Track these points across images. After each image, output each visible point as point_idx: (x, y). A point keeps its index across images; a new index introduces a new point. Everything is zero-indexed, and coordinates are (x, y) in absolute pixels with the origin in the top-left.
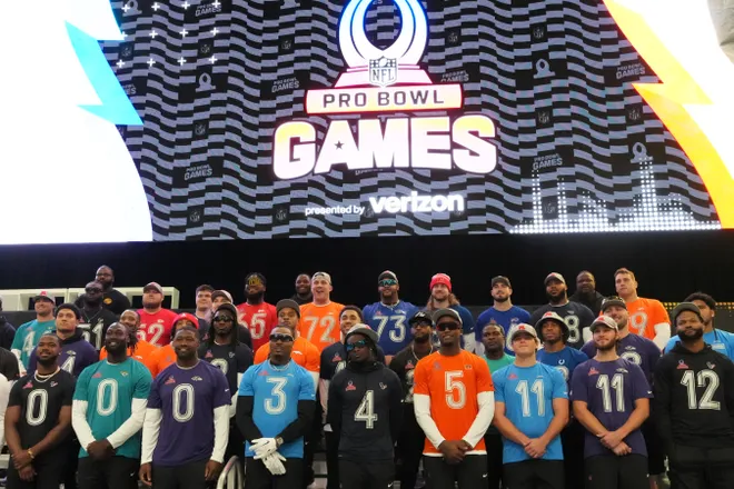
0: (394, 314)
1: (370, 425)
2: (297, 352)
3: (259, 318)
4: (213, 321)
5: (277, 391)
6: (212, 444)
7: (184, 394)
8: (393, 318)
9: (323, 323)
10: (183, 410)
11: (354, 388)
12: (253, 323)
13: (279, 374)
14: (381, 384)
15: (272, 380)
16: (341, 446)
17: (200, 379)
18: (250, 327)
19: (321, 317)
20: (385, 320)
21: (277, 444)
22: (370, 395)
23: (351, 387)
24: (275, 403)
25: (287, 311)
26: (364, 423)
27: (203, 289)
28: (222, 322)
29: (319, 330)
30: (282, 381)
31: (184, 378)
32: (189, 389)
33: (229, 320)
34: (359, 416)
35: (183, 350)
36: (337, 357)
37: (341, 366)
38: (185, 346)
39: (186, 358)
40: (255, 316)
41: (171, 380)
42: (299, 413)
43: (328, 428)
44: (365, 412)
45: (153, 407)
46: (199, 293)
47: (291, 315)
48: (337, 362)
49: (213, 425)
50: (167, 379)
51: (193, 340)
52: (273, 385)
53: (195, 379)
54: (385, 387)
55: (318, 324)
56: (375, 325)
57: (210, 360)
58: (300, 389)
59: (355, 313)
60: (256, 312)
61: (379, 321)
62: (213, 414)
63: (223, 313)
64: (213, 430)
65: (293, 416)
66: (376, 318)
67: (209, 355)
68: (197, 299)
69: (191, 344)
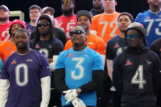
0: (158, 18)
1: (141, 86)
2: (90, 43)
3: (71, 25)
4: (37, 26)
5: (78, 66)
6: (40, 100)
7: (22, 70)
8: (157, 20)
9: (111, 25)
10: (22, 80)
11: (131, 64)
12: (68, 29)
13: (79, 56)
14: (147, 61)
15: (75, 59)
16: (123, 99)
17: (32, 61)
18: (66, 31)
19: (110, 22)
20: (152, 21)
21: (77, 92)
22: (141, 68)
23: (129, 63)
24: (77, 73)
25: (83, 18)
26: (137, 85)
27: (33, 8)
28: (43, 27)
29: (109, 30)
30: (81, 60)
31: (21, 60)
32: (25, 67)
33: (47, 25)
34: (134, 81)
35: (20, 44)
36: (117, 45)
37: (120, 51)
38: (21, 41)
39: (22, 48)
40: (69, 24)
41: (14, 62)
42: (93, 78)
43: (113, 89)
44: (138, 78)
45: (4, 79)
46: (31, 11)
47: (85, 20)
48: (117, 49)
49: (41, 88)
50: (12, 61)
51: (26, 37)
52: (76, 62)
53: (28, 60)
54: (150, 63)
55: (108, 26)
56: (146, 25)
57: (38, 49)
58: (93, 64)
59: (128, 17)
60: (70, 22)
61: (148, 23)
62: (40, 82)
63: (43, 21)
64: (41, 91)
65: (89, 79)
66: (146, 21)
67: (37, 46)
68: (30, 14)
69: (25, 40)
